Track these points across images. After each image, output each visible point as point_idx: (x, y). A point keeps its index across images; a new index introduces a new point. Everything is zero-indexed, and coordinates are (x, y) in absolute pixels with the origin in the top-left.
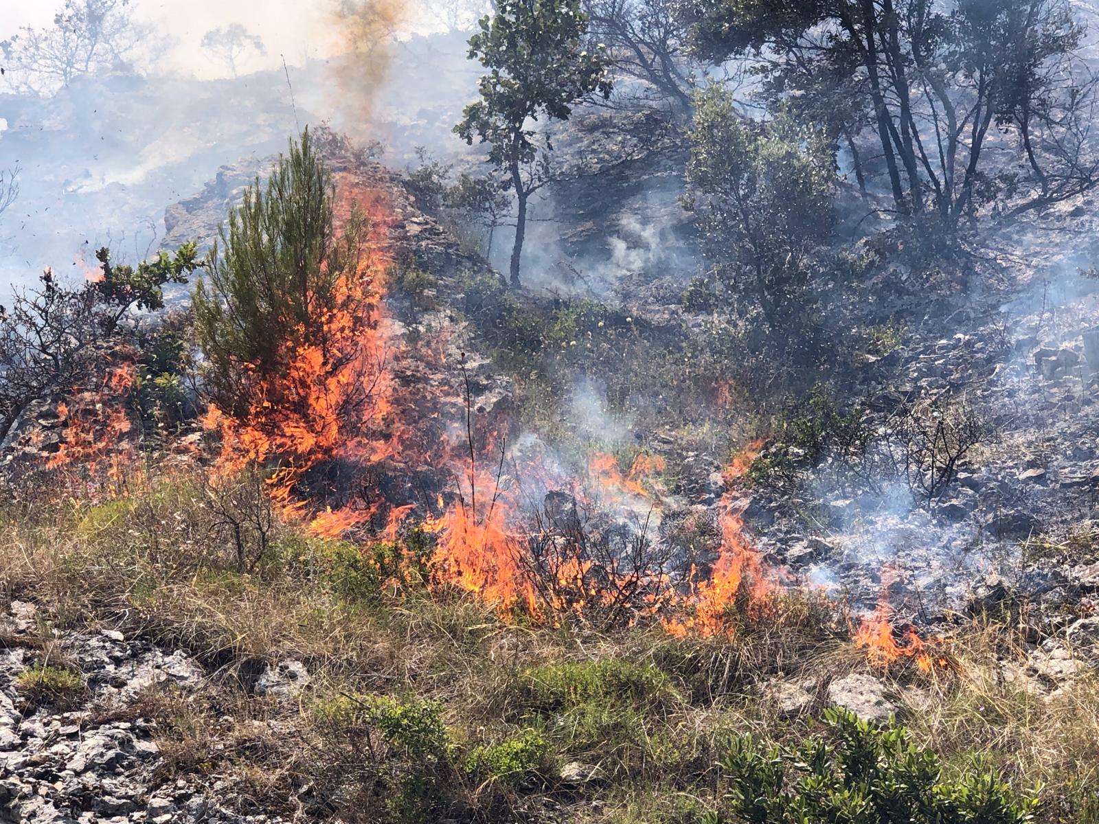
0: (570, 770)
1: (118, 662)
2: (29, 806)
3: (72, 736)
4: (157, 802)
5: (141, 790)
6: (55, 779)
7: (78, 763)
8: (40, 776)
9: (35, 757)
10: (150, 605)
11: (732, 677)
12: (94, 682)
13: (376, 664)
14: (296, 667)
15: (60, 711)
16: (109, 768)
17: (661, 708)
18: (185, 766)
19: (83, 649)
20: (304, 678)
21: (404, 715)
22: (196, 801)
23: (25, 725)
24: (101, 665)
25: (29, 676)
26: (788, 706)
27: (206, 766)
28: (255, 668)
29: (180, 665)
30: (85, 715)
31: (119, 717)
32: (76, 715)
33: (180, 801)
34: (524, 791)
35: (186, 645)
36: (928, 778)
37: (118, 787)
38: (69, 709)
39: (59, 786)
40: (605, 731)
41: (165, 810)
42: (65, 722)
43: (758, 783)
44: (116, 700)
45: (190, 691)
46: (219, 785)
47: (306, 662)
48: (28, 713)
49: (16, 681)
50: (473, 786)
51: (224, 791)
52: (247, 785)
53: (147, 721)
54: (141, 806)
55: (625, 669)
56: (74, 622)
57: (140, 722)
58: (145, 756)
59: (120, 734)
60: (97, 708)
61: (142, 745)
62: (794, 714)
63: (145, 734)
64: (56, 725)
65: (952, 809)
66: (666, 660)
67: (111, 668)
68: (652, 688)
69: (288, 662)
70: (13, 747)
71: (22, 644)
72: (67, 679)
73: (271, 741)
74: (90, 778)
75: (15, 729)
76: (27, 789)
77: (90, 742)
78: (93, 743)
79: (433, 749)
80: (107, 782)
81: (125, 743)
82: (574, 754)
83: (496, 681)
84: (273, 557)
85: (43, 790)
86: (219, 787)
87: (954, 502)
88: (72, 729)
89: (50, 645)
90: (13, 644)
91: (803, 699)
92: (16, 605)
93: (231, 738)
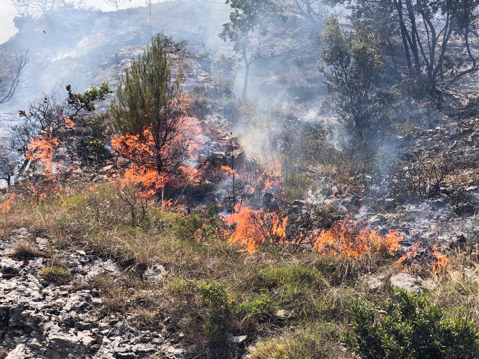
0: (281, 313)
1: (83, 264)
2: (47, 325)
3: (65, 296)
4: (103, 324)
5: (95, 319)
6: (58, 314)
7: (68, 307)
8: (52, 313)
9: (49, 304)
10: (97, 240)
11: (348, 274)
12: (73, 273)
13: (194, 267)
14: (160, 267)
15: (59, 285)
16: (81, 310)
17: (319, 287)
18: (115, 309)
19: (68, 258)
20: (164, 272)
21: (211, 288)
22: (120, 324)
23: (44, 291)
24: (76, 265)
25: (46, 270)
26: (372, 287)
27: (123, 309)
28: (143, 267)
29: (110, 266)
30: (70, 287)
31: (85, 288)
32: (66, 287)
33: (112, 324)
34: (261, 322)
35: (113, 257)
36: (438, 318)
37: (86, 318)
38: (63, 284)
39: (60, 317)
40: (295, 296)
41: (106, 328)
42: (61, 289)
43: (364, 319)
44: (84, 281)
45: (115, 277)
46: (129, 317)
47: (164, 265)
48: (45, 286)
49: (40, 272)
50: (239, 320)
51: (131, 320)
52: (141, 318)
53: (98, 290)
54: (96, 326)
55: (303, 270)
56: (64, 247)
57: (94, 290)
58: (96, 305)
59: (86, 295)
60: (75, 284)
61: (95, 300)
62: (375, 290)
63: (97, 295)
64: (58, 291)
65: (449, 331)
66: (320, 266)
67: (80, 267)
68: (315, 279)
69: (157, 265)
70: (39, 300)
71: (41, 256)
72: (61, 271)
73: (151, 299)
74: (73, 314)
75: (40, 292)
76: (46, 318)
77: (73, 298)
78: (74, 299)
79: (222, 303)
80: (80, 315)
81: (88, 299)
82: (282, 306)
83: (247, 274)
84: (147, 220)
85: (53, 319)
86: (129, 319)
87: (439, 200)
88: (65, 292)
89: (54, 256)
90: (38, 256)
91: (379, 284)
92: (38, 239)
93: (134, 297)
